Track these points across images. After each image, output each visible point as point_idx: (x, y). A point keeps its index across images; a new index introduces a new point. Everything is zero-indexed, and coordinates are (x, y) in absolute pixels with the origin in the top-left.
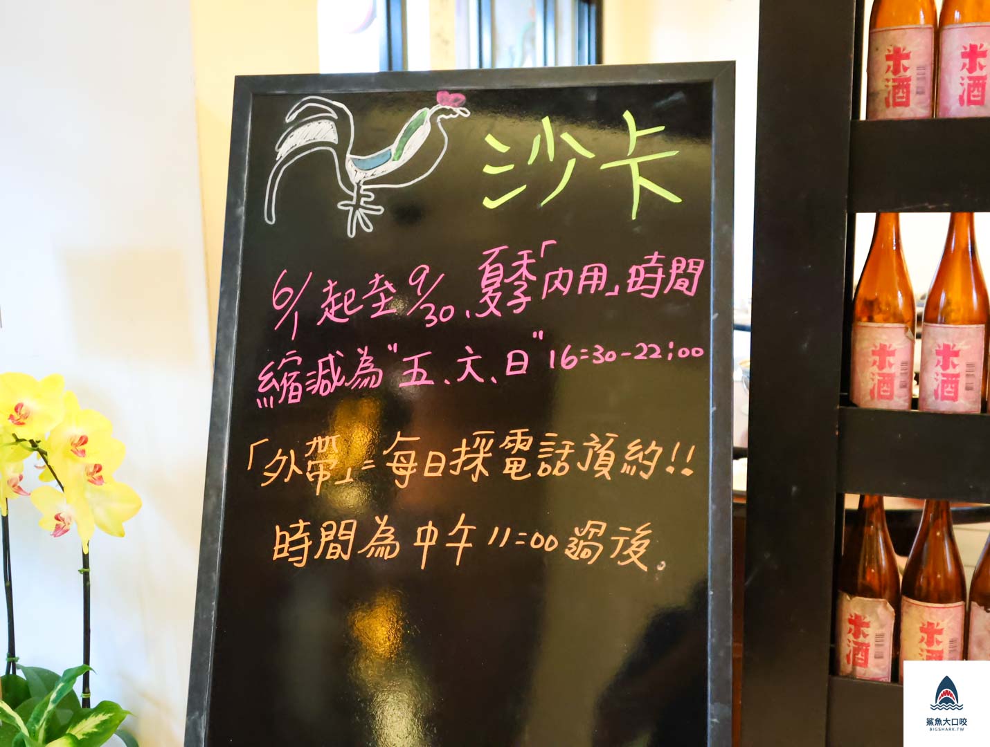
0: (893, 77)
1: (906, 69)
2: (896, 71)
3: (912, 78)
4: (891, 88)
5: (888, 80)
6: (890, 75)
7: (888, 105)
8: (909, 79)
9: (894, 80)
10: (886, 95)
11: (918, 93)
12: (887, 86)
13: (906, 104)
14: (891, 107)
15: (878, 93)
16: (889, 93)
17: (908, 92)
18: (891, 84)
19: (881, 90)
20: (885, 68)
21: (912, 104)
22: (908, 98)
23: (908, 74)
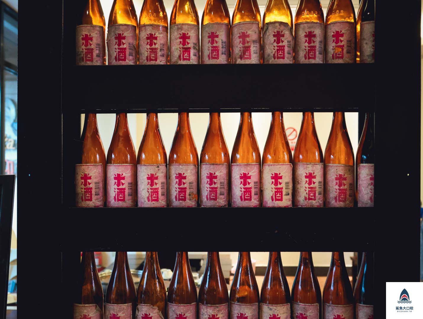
0: (84, 187)
1: (89, 184)
2: (85, 185)
3: (93, 188)
4: (83, 192)
5: (82, 189)
6: (83, 186)
7: (82, 201)
8: (91, 188)
9: (85, 189)
10: (81, 195)
11: (96, 195)
12: (82, 191)
13: (91, 200)
14: (84, 201)
15: (78, 194)
16: (83, 194)
17: (91, 195)
18: (83, 190)
19: (79, 193)
20: (80, 183)
21: (93, 200)
22: (91, 197)
23: (91, 186)
